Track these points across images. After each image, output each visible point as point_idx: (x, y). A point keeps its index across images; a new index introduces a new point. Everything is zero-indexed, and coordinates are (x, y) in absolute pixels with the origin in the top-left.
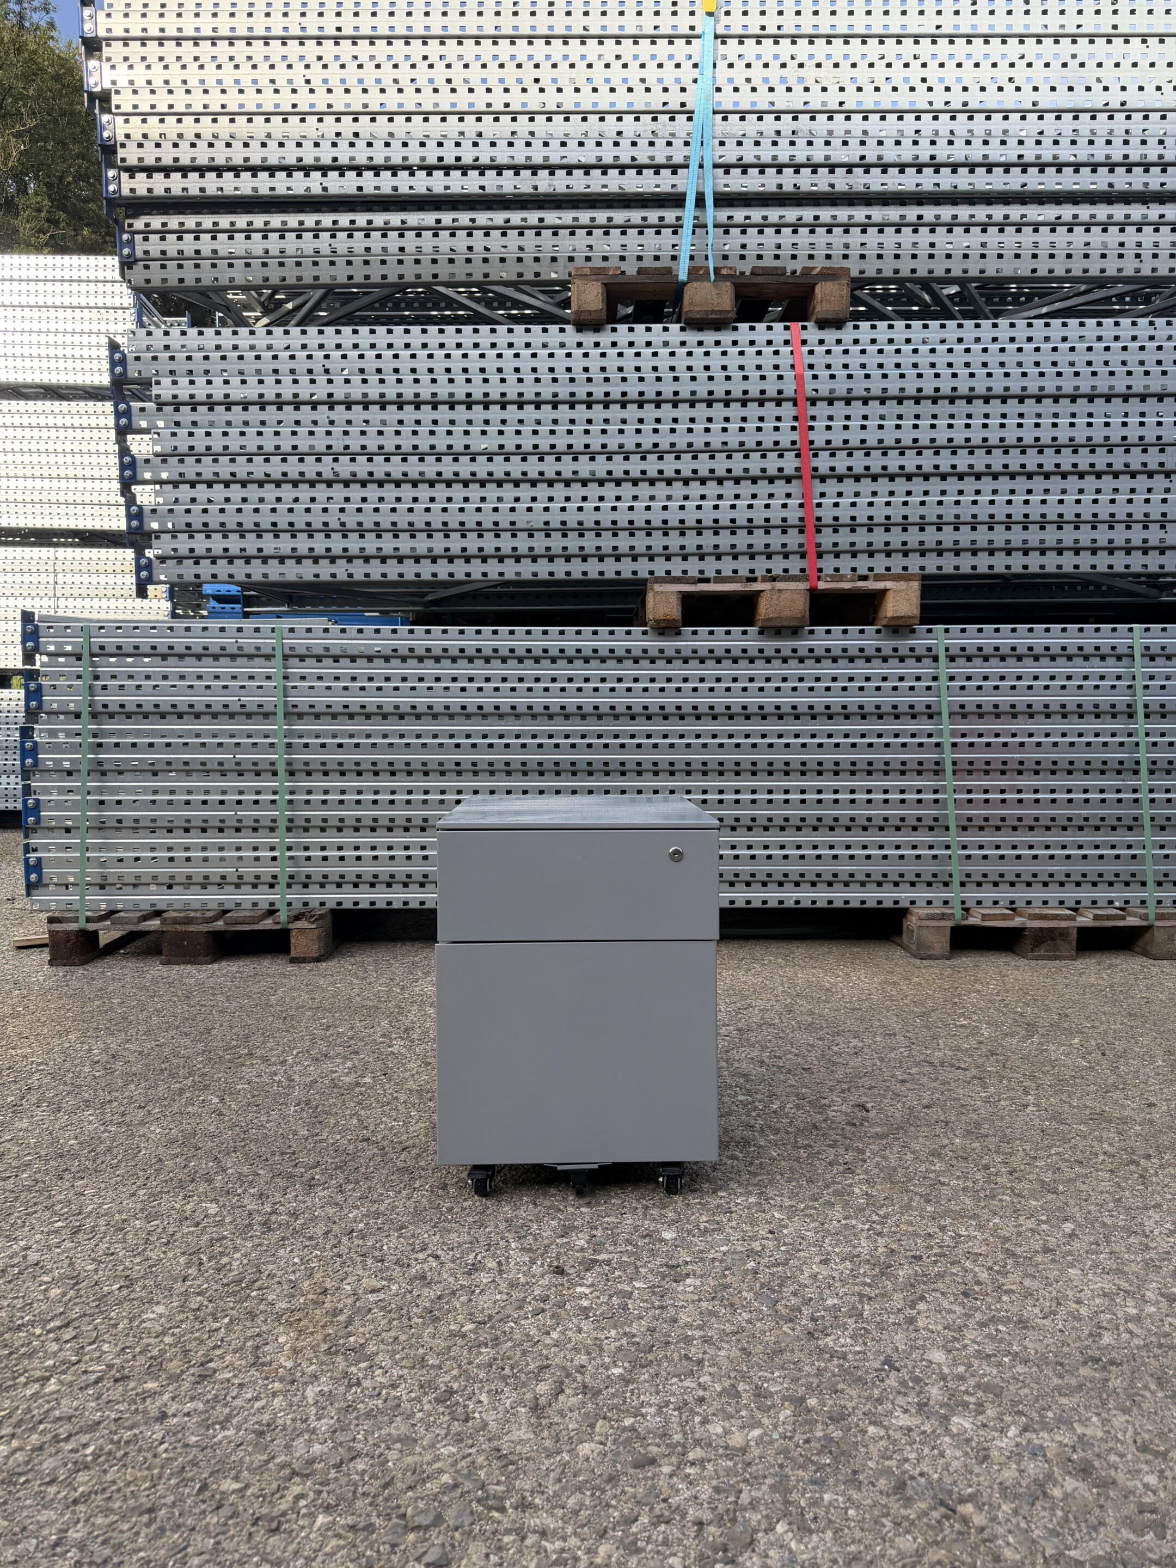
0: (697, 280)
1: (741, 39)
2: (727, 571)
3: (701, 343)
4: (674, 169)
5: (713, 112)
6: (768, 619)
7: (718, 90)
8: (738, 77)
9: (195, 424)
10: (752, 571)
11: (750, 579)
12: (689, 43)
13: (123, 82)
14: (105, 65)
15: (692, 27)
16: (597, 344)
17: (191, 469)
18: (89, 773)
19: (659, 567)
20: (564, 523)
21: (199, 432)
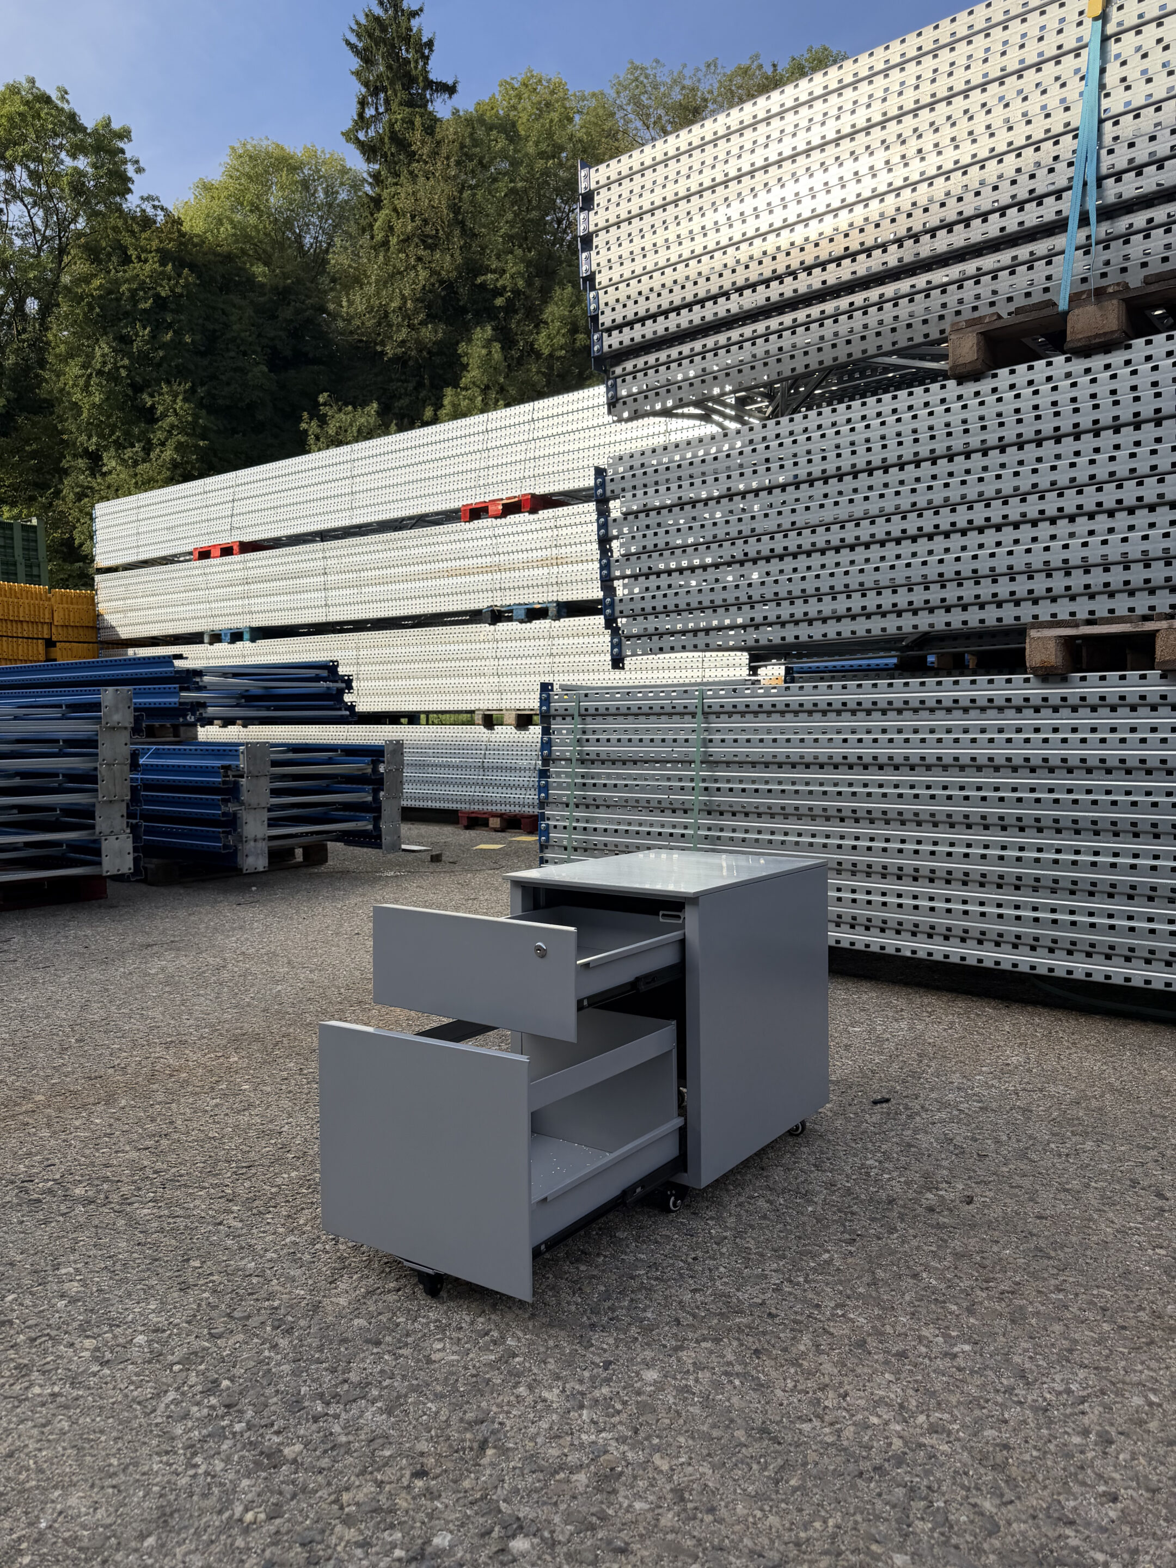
0: (1078, 307)
1: (1137, 29)
2: (1122, 611)
3: (1088, 371)
4: (1058, 194)
5: (1101, 121)
6: (1164, 662)
7: (1107, 95)
8: (1133, 72)
9: (648, 527)
10: (1152, 608)
11: (1146, 618)
12: (1078, 56)
13: (604, 263)
14: (593, 253)
15: (1080, 39)
16: (977, 394)
17: (644, 564)
18: (577, 806)
19: (1044, 611)
20: (941, 575)
21: (650, 533)
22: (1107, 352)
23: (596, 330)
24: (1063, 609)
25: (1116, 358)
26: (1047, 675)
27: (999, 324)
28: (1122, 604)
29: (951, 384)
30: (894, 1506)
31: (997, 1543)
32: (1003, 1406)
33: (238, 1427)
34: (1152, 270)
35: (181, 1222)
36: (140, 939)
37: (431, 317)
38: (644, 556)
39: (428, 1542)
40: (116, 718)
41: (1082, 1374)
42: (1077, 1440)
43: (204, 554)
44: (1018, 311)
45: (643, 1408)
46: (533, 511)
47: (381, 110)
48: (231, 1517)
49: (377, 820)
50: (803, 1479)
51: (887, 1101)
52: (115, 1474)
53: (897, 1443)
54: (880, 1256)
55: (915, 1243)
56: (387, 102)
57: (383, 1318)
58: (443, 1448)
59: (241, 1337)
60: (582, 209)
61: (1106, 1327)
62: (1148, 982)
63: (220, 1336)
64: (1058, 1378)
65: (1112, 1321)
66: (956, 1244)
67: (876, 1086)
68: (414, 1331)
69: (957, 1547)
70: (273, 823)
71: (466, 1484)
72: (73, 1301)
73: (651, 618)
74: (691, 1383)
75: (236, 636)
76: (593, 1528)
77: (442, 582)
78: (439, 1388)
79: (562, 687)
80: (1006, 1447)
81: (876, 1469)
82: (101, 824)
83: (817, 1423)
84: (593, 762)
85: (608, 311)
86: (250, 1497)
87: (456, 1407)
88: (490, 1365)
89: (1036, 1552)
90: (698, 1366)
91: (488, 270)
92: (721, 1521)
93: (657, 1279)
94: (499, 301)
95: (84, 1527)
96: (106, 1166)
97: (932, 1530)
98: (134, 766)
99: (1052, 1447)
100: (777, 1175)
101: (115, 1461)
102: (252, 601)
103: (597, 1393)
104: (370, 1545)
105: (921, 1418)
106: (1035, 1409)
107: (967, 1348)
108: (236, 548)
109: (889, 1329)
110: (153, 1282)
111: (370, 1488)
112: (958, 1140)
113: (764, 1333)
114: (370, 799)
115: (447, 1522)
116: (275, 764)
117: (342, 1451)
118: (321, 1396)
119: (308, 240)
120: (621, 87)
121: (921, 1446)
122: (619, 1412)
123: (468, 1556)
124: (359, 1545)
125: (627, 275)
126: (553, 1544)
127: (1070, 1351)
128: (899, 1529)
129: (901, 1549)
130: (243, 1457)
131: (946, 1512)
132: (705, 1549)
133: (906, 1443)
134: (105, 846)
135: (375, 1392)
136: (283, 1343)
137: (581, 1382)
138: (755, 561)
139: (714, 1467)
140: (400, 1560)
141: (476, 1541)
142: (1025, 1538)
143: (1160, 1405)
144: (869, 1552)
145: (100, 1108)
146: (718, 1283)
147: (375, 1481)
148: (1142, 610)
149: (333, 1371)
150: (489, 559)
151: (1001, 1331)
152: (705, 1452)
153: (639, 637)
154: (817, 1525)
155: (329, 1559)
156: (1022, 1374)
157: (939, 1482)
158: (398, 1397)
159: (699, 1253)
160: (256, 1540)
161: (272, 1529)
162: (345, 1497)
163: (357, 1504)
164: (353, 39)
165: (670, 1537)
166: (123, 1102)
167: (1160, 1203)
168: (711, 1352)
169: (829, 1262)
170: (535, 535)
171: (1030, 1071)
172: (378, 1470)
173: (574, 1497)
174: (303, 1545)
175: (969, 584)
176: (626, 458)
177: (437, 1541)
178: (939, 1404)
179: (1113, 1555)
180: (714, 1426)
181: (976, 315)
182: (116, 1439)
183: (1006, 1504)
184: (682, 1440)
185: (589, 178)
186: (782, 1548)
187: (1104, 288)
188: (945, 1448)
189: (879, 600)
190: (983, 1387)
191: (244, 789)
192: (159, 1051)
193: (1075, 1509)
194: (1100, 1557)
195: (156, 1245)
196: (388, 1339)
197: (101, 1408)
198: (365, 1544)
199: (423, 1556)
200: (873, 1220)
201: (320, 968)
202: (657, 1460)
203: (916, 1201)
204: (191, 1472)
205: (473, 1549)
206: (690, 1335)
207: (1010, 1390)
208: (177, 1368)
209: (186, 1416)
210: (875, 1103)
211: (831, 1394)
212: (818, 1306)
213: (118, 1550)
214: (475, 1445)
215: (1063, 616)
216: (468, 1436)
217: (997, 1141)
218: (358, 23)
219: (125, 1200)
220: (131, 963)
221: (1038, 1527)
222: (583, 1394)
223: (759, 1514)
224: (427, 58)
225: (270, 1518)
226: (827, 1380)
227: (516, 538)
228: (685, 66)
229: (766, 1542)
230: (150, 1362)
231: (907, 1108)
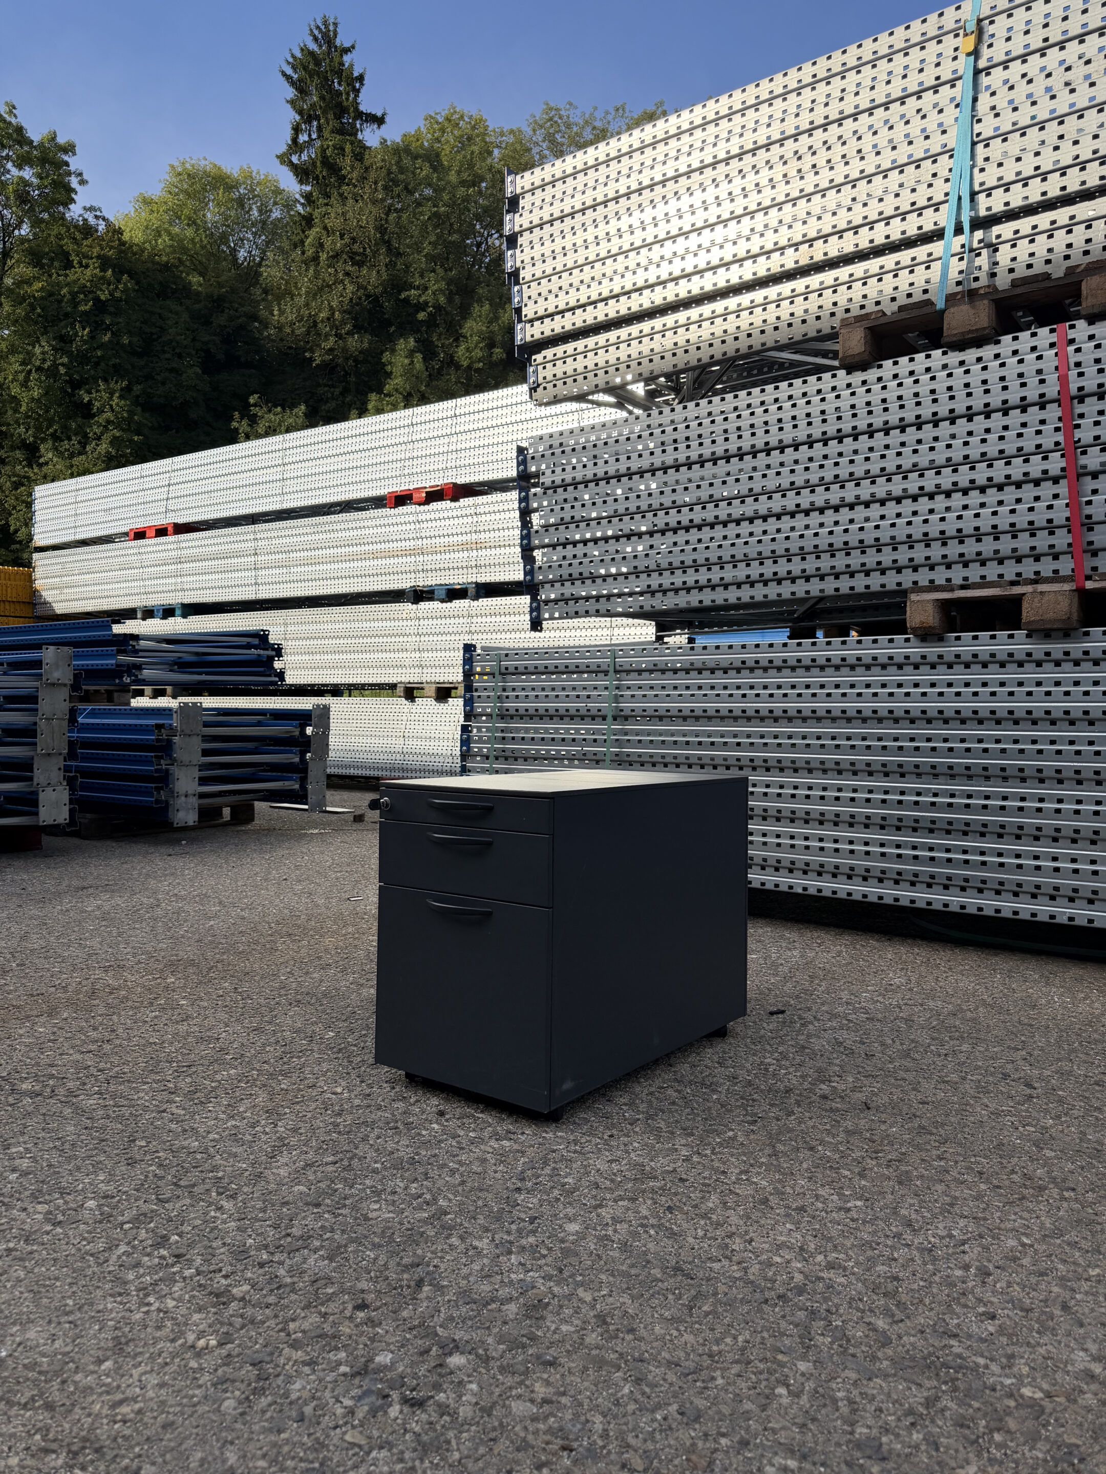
0: (954, 306)
1: (1005, 65)
2: (992, 576)
3: (962, 363)
4: (937, 207)
5: (974, 144)
6: (1029, 623)
7: (979, 121)
8: (1001, 102)
9: (565, 500)
10: (1019, 575)
11: (1013, 583)
12: (953, 86)
13: (527, 260)
14: (518, 251)
15: (955, 72)
16: (864, 382)
17: (563, 534)
18: (497, 758)
19: (923, 576)
20: (831, 545)
21: (567, 506)
22: (979, 346)
23: (520, 321)
24: (940, 576)
25: (987, 352)
26: (926, 635)
27: (883, 320)
28: (992, 571)
29: (841, 373)
30: (797, 1325)
31: (890, 1352)
32: (893, 1248)
33: (187, 1273)
34: (1018, 274)
35: (126, 1112)
36: (75, 883)
37: (358, 328)
38: (562, 528)
39: (371, 1360)
40: (56, 675)
41: (962, 1223)
42: (959, 1273)
43: (140, 535)
44: (901, 308)
45: (566, 1252)
46: (455, 499)
47: (314, 136)
48: (182, 1345)
49: (303, 781)
50: (714, 1305)
51: (783, 1012)
52: (71, 1312)
53: (798, 1277)
54: (779, 1133)
55: (811, 1123)
56: (320, 129)
57: (323, 1185)
58: (382, 1286)
59: (188, 1201)
60: (508, 212)
61: (983, 1187)
62: (1016, 913)
63: (168, 1201)
64: (941, 1226)
65: (988, 1181)
66: (849, 1124)
67: (772, 1001)
68: (352, 1196)
69: (853, 1356)
70: (203, 781)
71: (405, 1314)
72: (24, 1174)
73: (568, 584)
74: (610, 1233)
75: (168, 612)
76: (524, 1346)
77: (368, 563)
78: (377, 1240)
79: (483, 648)
80: (896, 1279)
81: (780, 1297)
82: (39, 776)
83: (725, 1262)
84: (512, 717)
85: (531, 303)
86: (201, 1327)
87: (392, 1254)
88: (425, 1221)
89: (925, 1359)
90: (616, 1220)
91: (412, 287)
92: (641, 1339)
93: (575, 1152)
94: (421, 316)
95: (44, 1355)
96: (51, 1066)
97: (832, 1343)
98: (72, 720)
99: (937, 1278)
100: (684, 1069)
101: (70, 1302)
102: (185, 579)
103: (524, 1242)
104: (316, 1363)
105: (820, 1258)
106: (921, 1250)
107: (859, 1203)
108: (170, 529)
109: (789, 1190)
110: (102, 1158)
111: (315, 1319)
112: (848, 1043)
113: (676, 1194)
114: (297, 760)
115: (388, 1344)
116: (206, 725)
117: (288, 1289)
118: (266, 1247)
119: (242, 254)
120: (537, 126)
121: (819, 1279)
122: (544, 1256)
123: (409, 1370)
124: (305, 1363)
125: (549, 271)
126: (486, 1360)
127: (952, 1205)
128: (802, 1343)
129: (804, 1357)
130: (194, 1297)
131: (843, 1329)
132: (626, 1362)
133: (806, 1277)
134: (42, 796)
135: (317, 1243)
136: (227, 1205)
137: (509, 1233)
138: (663, 532)
139: (633, 1298)
140: (344, 1375)
141: (415, 1358)
142: (915, 1348)
143: (1032, 1246)
144: (775, 1361)
145: (42, 1019)
146: (632, 1155)
147: (320, 1313)
148: (1010, 576)
149: (276, 1227)
150: (412, 543)
151: (889, 1190)
152: (624, 1286)
153: (556, 601)
154: (728, 1340)
155: (278, 1375)
156: (909, 1224)
157: (837, 1306)
158: (339, 1247)
159: (615, 1132)
160: (208, 1362)
161: (224, 1352)
162: (292, 1326)
163: (303, 1332)
164: (289, 71)
165: (594, 1352)
166: (65, 1015)
167: (1028, 1091)
168: (628, 1209)
169: (734, 1138)
170: (456, 521)
171: (911, 990)
172: (322, 1304)
173: (505, 1323)
174: (253, 1365)
175: (856, 553)
176: (546, 438)
177: (378, 1359)
178: (835, 1246)
179: (992, 1360)
180: (632, 1266)
181: (863, 312)
182: (70, 1284)
183: (896, 1322)
184: (603, 1277)
185: (517, 183)
186: (697, 1359)
187: (977, 289)
188: (842, 1280)
189: (775, 568)
190: (875, 1233)
191: (176, 747)
192: (99, 973)
193: (958, 1325)
194: (981, 1361)
195: (103, 1129)
196: (328, 1201)
197: (55, 1260)
198: (311, 1363)
199: (366, 1372)
200: (772, 1105)
201: (251, 907)
202: (581, 1292)
203: (811, 1091)
204: (145, 1309)
205: (413, 1364)
206: (608, 1196)
207: (898, 1236)
208: (127, 1226)
209: (138, 1265)
210: (772, 1013)
211: (738, 1240)
212: (724, 1172)
213: (76, 1372)
214: (413, 1283)
215: (940, 581)
216: (405, 1276)
217: (883, 1044)
218: (293, 56)
219: (71, 1093)
220: (67, 902)
221: (926, 1339)
222: (511, 1243)
223: (675, 1333)
224: (358, 91)
225: (221, 1344)
226: (734, 1229)
227: (438, 523)
228: (596, 108)
229: (682, 1355)
230: (100, 1222)
231: (801, 1018)
